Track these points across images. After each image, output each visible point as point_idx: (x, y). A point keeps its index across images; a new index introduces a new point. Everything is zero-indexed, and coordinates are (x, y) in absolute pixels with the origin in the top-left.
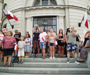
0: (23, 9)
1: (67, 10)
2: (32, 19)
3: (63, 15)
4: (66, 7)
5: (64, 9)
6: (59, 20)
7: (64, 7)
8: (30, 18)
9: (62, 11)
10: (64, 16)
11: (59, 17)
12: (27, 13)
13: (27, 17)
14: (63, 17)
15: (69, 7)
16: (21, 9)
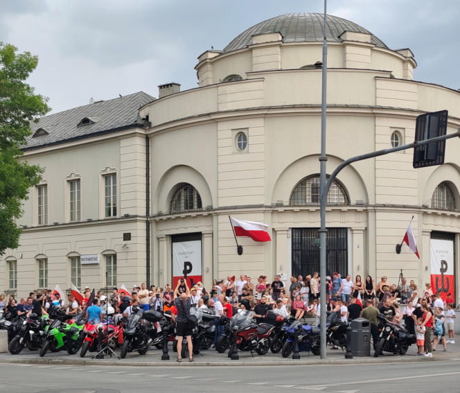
0: (267, 209)
1: (371, 215)
2: (290, 233)
3: (363, 226)
4: (369, 208)
5: (366, 211)
6: (353, 237)
7: (365, 208)
8: (286, 232)
9: (362, 217)
10: (364, 229)
11: (354, 232)
12: (276, 218)
13: (277, 227)
14: (362, 232)
15: (376, 208)
16: (264, 209)
